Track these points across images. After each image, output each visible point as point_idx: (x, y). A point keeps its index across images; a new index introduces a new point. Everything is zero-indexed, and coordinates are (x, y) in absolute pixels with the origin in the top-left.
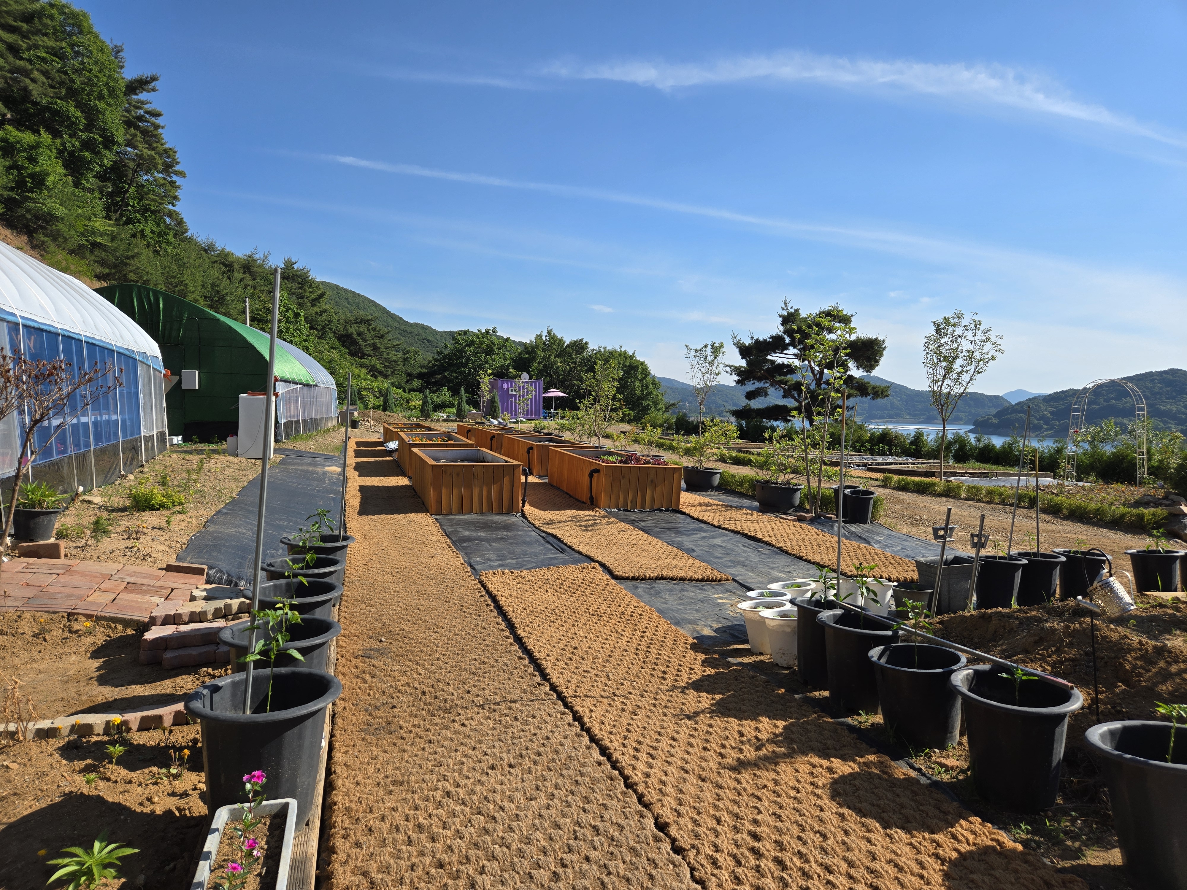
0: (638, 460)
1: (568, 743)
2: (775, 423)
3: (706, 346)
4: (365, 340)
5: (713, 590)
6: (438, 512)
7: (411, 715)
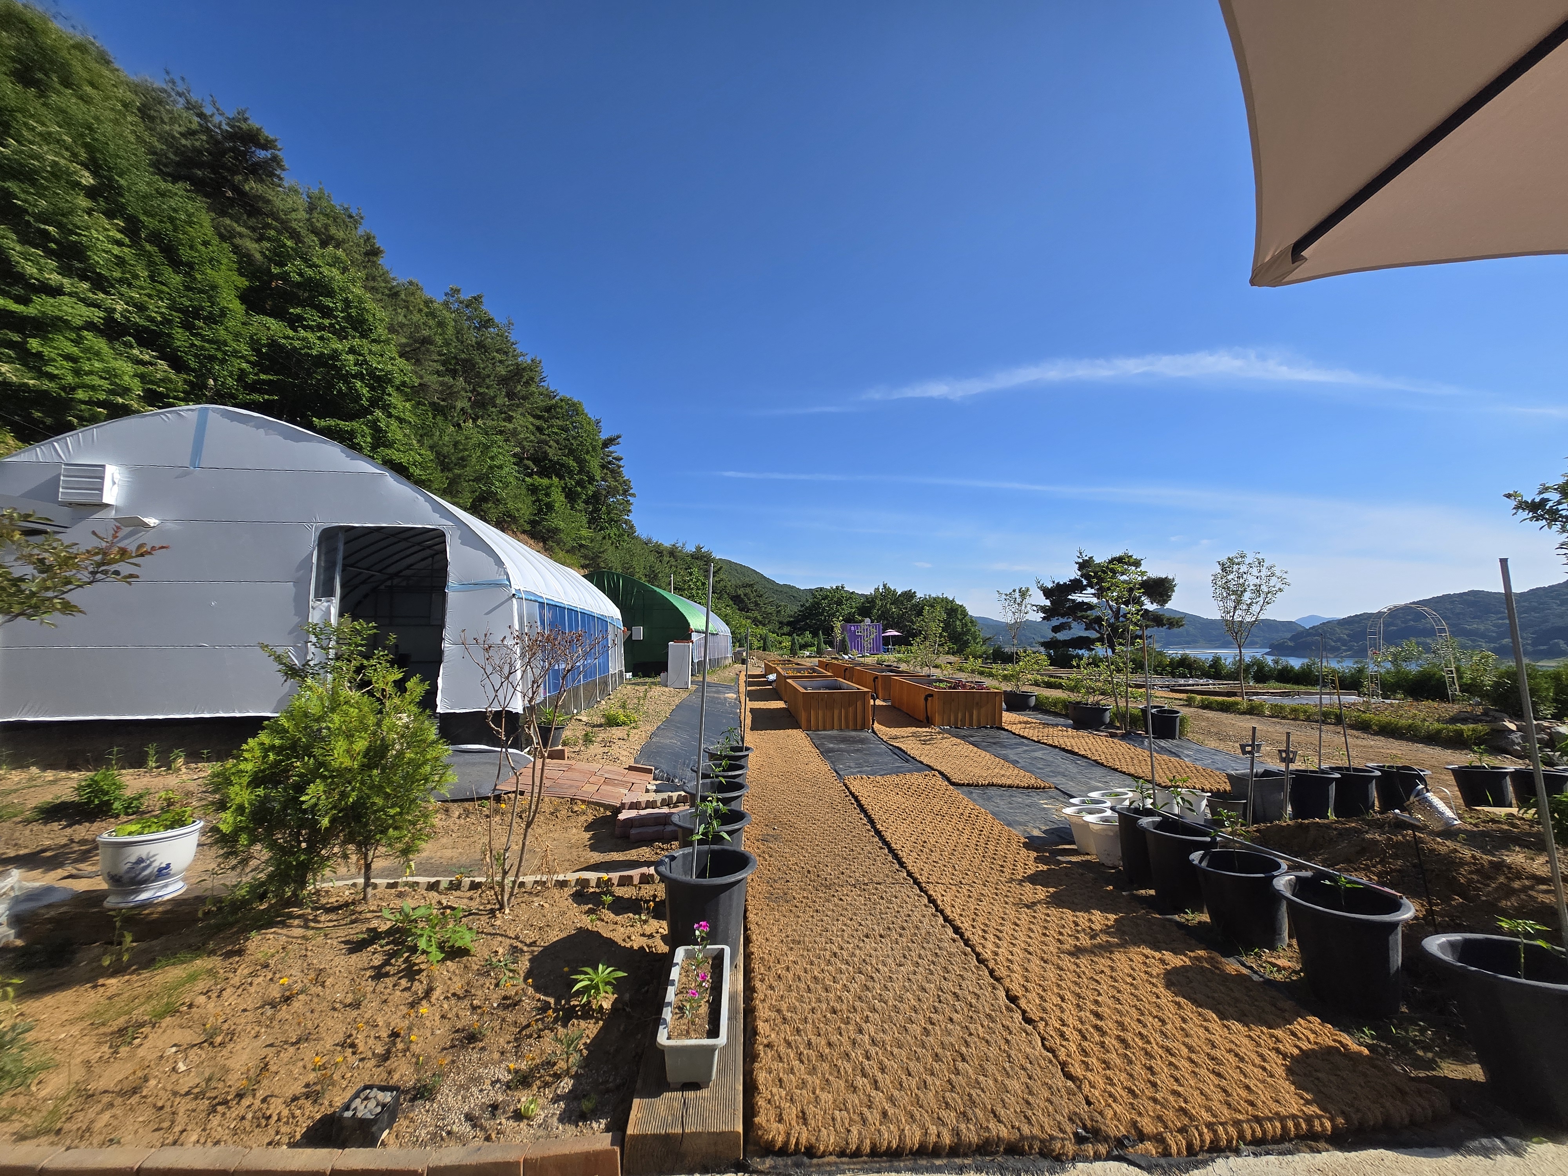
0: (964, 687)
1: (926, 921)
2: (1080, 652)
3: (1014, 591)
4: (749, 599)
5: (1039, 797)
6: (808, 729)
7: (801, 889)
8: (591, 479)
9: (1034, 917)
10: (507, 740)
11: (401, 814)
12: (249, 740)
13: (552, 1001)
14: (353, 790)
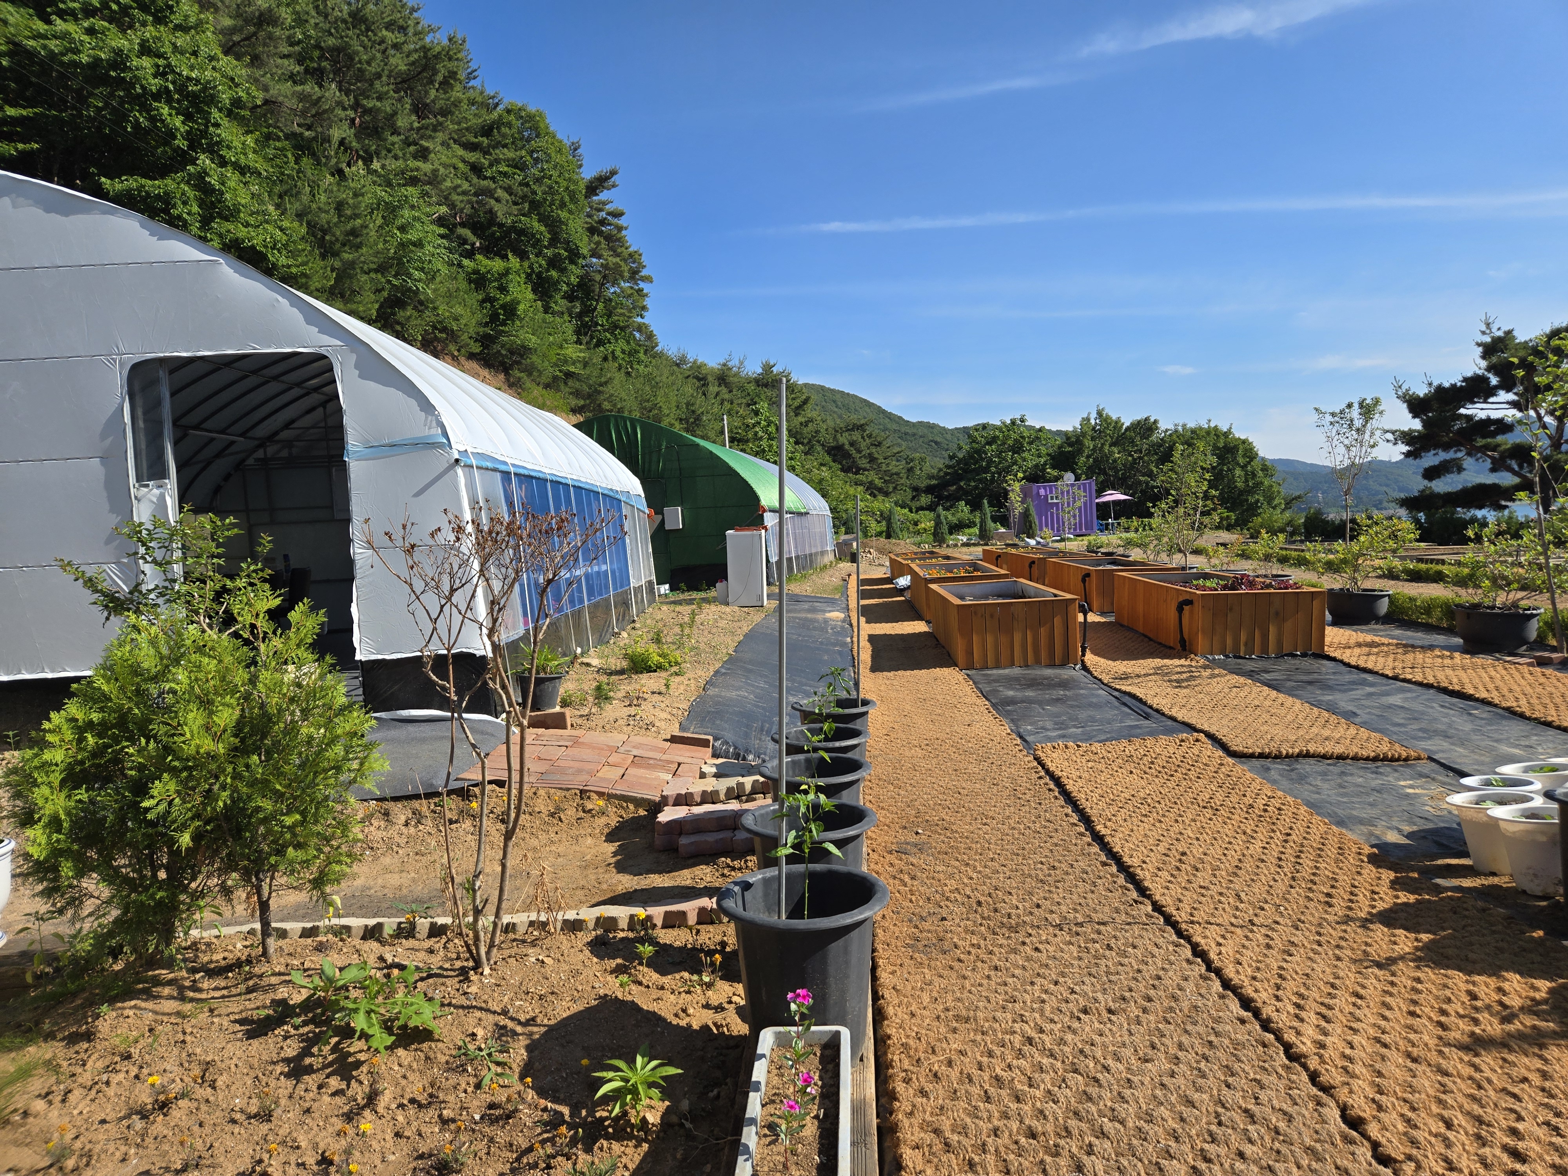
0: (1251, 584)
1: (1190, 987)
2: (1480, 514)
3: (1350, 406)
4: (859, 451)
5: (1396, 775)
6: (969, 666)
7: (966, 931)
8: (574, 255)
9: (1392, 984)
10: (461, 700)
11: (303, 822)
12: (52, 715)
13: (566, 1110)
14: (223, 787)
